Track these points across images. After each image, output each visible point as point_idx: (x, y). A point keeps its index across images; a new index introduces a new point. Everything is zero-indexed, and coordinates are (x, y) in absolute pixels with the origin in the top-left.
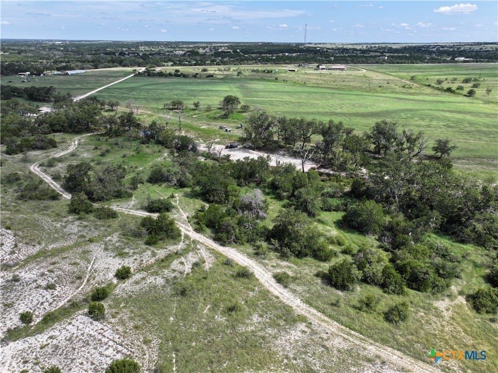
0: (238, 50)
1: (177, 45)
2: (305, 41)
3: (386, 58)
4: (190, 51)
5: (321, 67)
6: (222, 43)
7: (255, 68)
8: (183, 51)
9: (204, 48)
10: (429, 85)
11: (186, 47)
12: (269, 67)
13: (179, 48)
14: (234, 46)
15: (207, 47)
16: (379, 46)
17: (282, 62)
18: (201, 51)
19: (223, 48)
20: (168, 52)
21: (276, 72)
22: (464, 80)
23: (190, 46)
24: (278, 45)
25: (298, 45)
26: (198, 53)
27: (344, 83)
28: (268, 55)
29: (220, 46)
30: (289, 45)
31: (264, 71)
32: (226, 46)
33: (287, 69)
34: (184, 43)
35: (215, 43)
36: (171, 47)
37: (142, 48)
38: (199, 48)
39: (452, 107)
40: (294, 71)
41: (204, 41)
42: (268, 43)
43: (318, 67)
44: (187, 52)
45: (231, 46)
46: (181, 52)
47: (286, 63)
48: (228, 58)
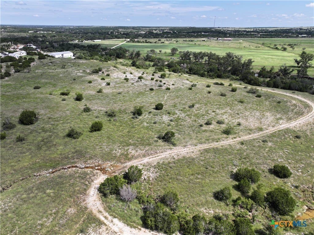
0: (175, 31)
1: (139, 28)
2: (214, 26)
3: (259, 35)
4: (148, 32)
5: (219, 39)
6: (165, 27)
7: (185, 40)
8: (144, 31)
9: (155, 30)
10: (269, 47)
11: (145, 30)
12: (192, 39)
13: (141, 30)
14: (173, 29)
15: (157, 29)
16: (261, 29)
17: (199, 37)
18: (154, 32)
19: (166, 30)
20: (136, 32)
21: (195, 41)
22: (288, 45)
23: (147, 29)
24: (199, 28)
25: (211, 28)
26: (153, 32)
27: (228, 46)
28: (192, 34)
29: (165, 29)
30: (205, 28)
31: (189, 41)
32: (168, 29)
33: (201, 40)
34: (143, 27)
35: (161, 27)
36: (136, 30)
37: (120, 30)
38: (153, 30)
39: (272, 54)
40: (205, 40)
41: (155, 26)
42: (193, 27)
43: (218, 39)
44: (147, 32)
45: (171, 29)
46: (143, 32)
47: (201, 37)
48: (170, 35)
